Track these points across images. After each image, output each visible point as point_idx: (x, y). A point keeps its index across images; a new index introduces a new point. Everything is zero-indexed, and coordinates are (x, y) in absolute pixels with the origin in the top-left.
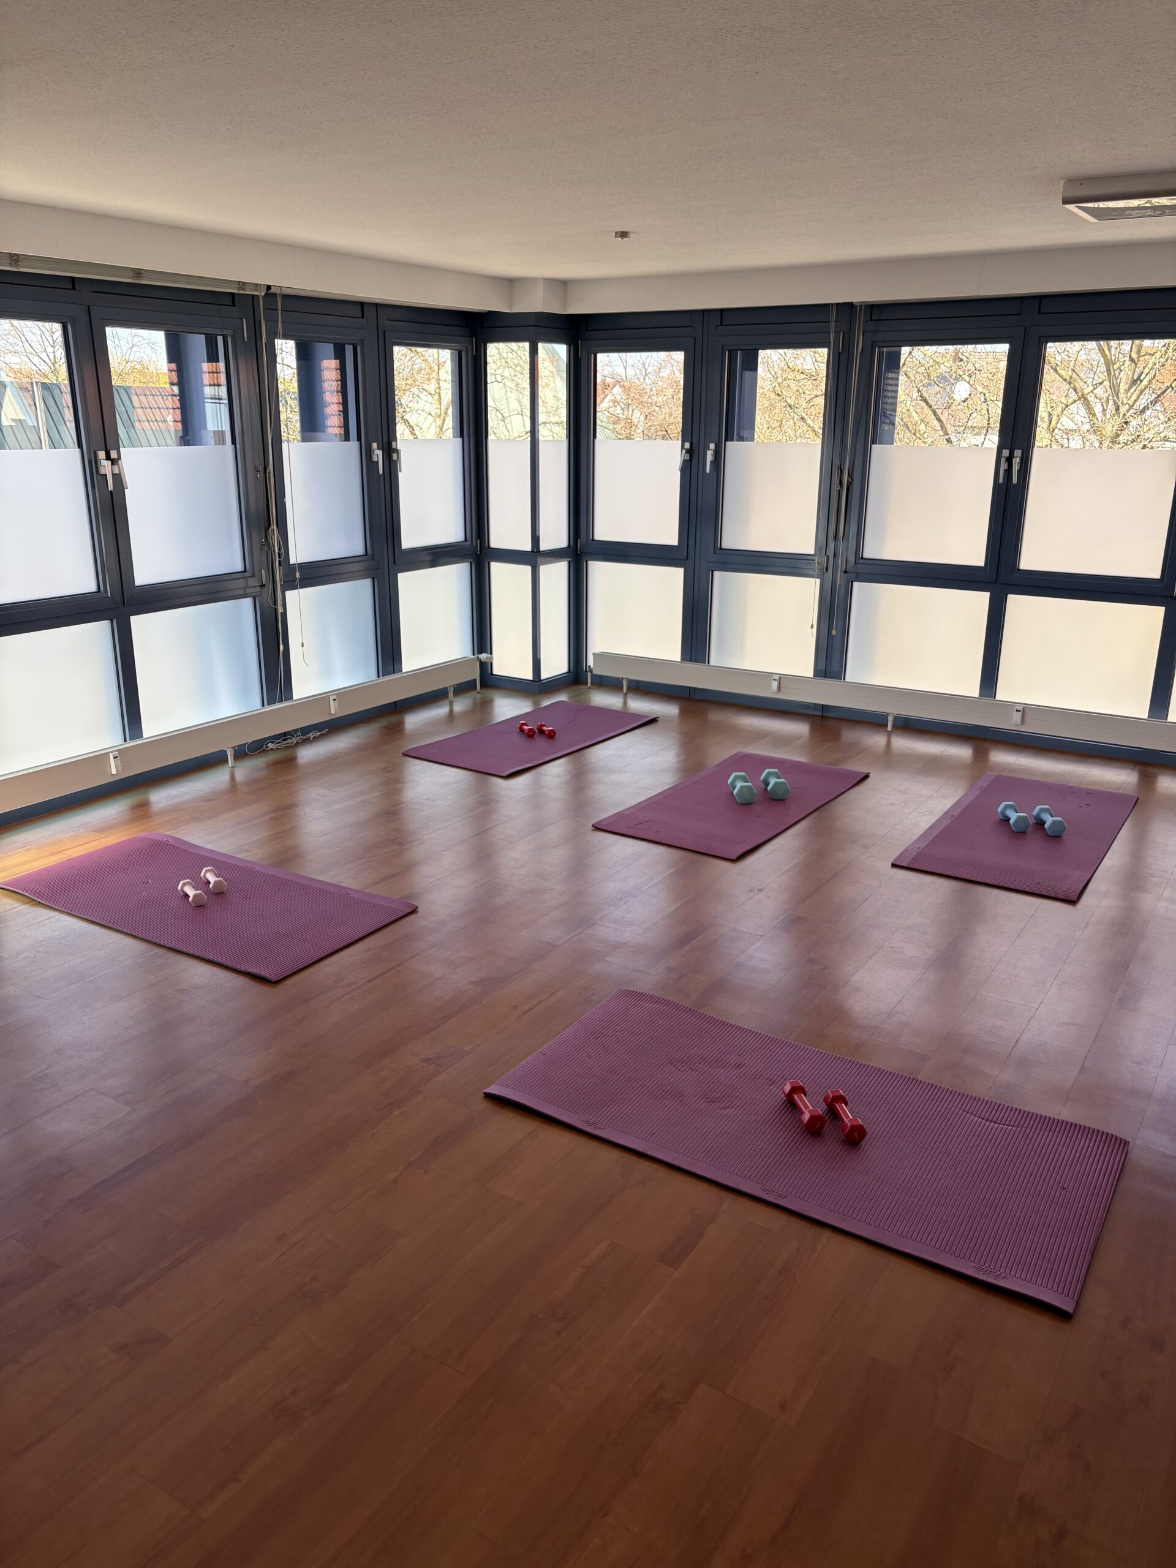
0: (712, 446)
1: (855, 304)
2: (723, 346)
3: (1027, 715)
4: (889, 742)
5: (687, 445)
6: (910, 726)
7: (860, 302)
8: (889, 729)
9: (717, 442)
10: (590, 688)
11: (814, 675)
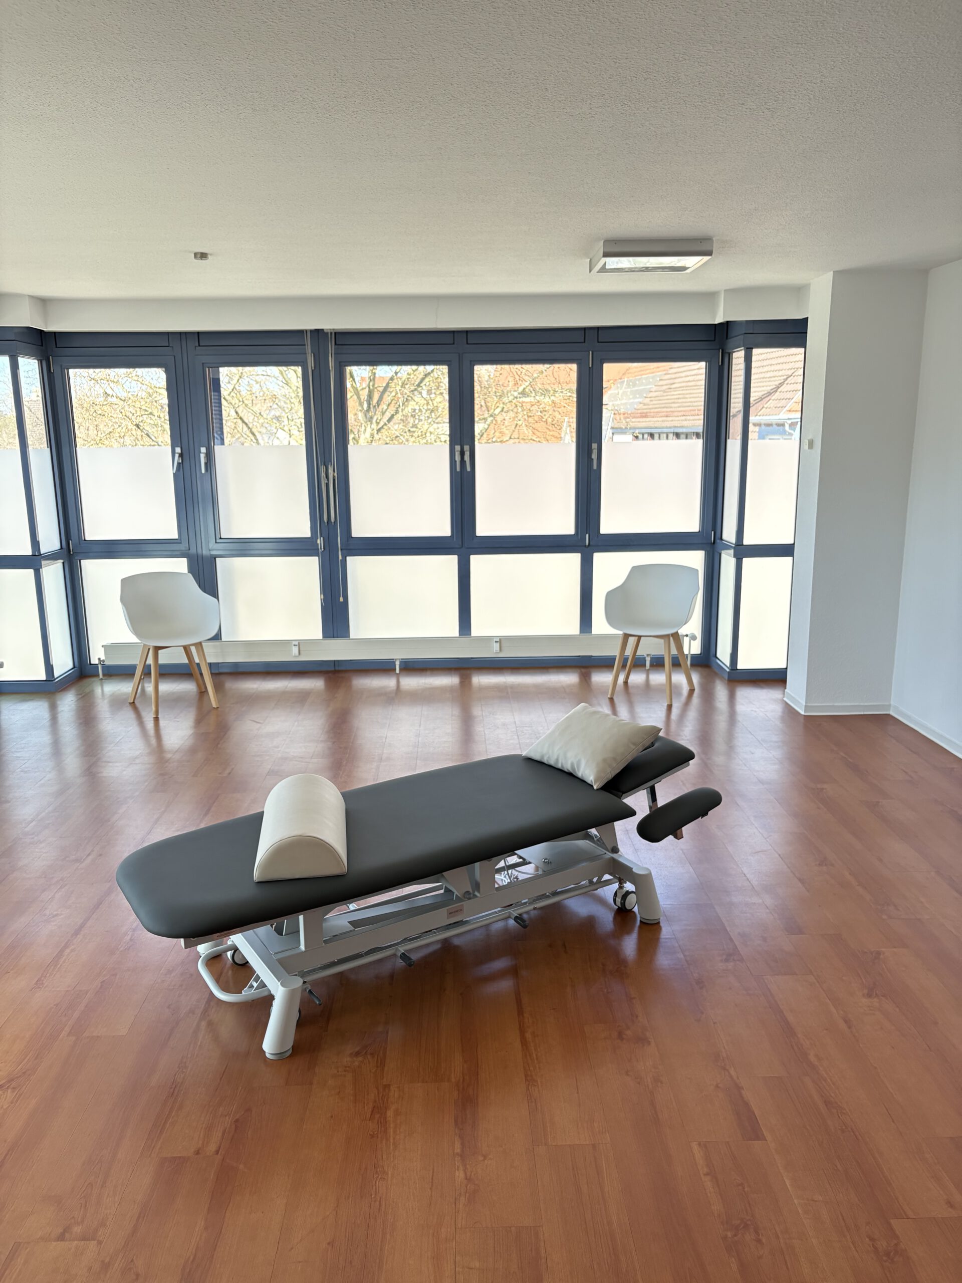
0: (203, 450)
1: (325, 331)
2: (203, 364)
3: (504, 644)
4: (398, 682)
5: (178, 450)
6: (412, 667)
7: (330, 329)
8: (398, 671)
9: (207, 446)
10: (102, 679)
11: (323, 637)
